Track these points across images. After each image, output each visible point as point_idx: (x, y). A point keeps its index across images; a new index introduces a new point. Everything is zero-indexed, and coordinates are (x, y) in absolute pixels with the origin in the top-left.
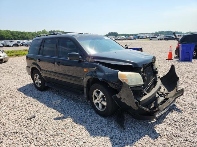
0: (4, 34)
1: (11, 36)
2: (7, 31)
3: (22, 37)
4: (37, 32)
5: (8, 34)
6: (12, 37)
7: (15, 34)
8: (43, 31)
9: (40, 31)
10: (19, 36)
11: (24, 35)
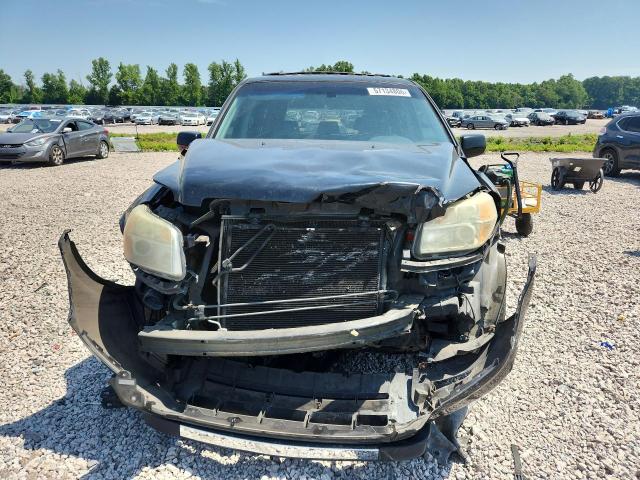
0: (444, 92)
1: (460, 95)
2: (454, 81)
3: (489, 101)
4: (539, 83)
5: (453, 92)
6: (462, 102)
7: (472, 90)
8: (563, 78)
9: (552, 80)
10: (482, 97)
11: (496, 94)
